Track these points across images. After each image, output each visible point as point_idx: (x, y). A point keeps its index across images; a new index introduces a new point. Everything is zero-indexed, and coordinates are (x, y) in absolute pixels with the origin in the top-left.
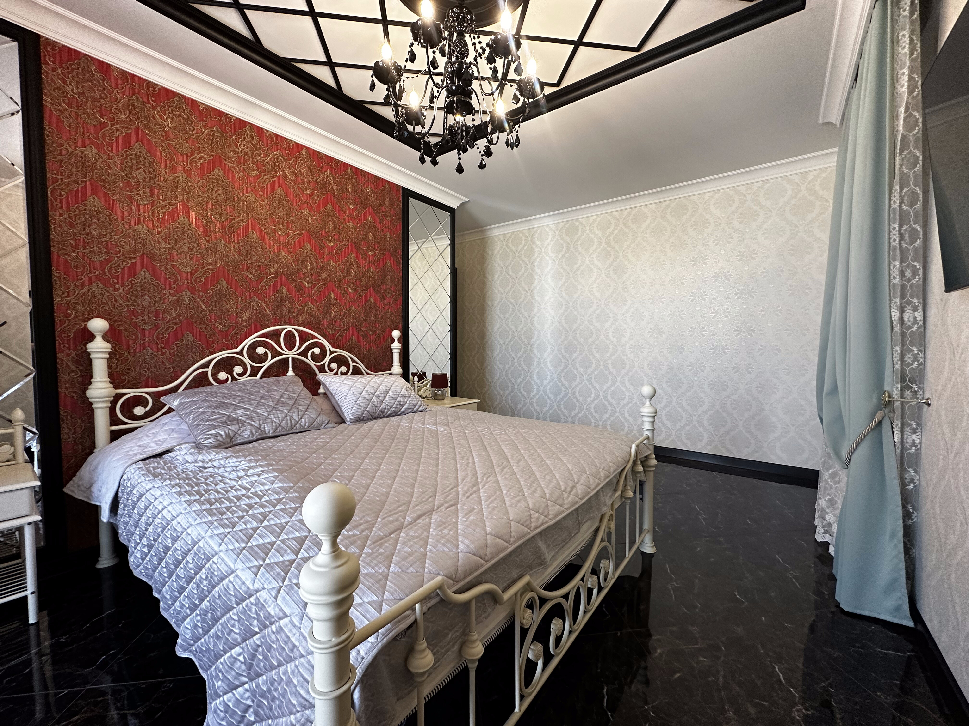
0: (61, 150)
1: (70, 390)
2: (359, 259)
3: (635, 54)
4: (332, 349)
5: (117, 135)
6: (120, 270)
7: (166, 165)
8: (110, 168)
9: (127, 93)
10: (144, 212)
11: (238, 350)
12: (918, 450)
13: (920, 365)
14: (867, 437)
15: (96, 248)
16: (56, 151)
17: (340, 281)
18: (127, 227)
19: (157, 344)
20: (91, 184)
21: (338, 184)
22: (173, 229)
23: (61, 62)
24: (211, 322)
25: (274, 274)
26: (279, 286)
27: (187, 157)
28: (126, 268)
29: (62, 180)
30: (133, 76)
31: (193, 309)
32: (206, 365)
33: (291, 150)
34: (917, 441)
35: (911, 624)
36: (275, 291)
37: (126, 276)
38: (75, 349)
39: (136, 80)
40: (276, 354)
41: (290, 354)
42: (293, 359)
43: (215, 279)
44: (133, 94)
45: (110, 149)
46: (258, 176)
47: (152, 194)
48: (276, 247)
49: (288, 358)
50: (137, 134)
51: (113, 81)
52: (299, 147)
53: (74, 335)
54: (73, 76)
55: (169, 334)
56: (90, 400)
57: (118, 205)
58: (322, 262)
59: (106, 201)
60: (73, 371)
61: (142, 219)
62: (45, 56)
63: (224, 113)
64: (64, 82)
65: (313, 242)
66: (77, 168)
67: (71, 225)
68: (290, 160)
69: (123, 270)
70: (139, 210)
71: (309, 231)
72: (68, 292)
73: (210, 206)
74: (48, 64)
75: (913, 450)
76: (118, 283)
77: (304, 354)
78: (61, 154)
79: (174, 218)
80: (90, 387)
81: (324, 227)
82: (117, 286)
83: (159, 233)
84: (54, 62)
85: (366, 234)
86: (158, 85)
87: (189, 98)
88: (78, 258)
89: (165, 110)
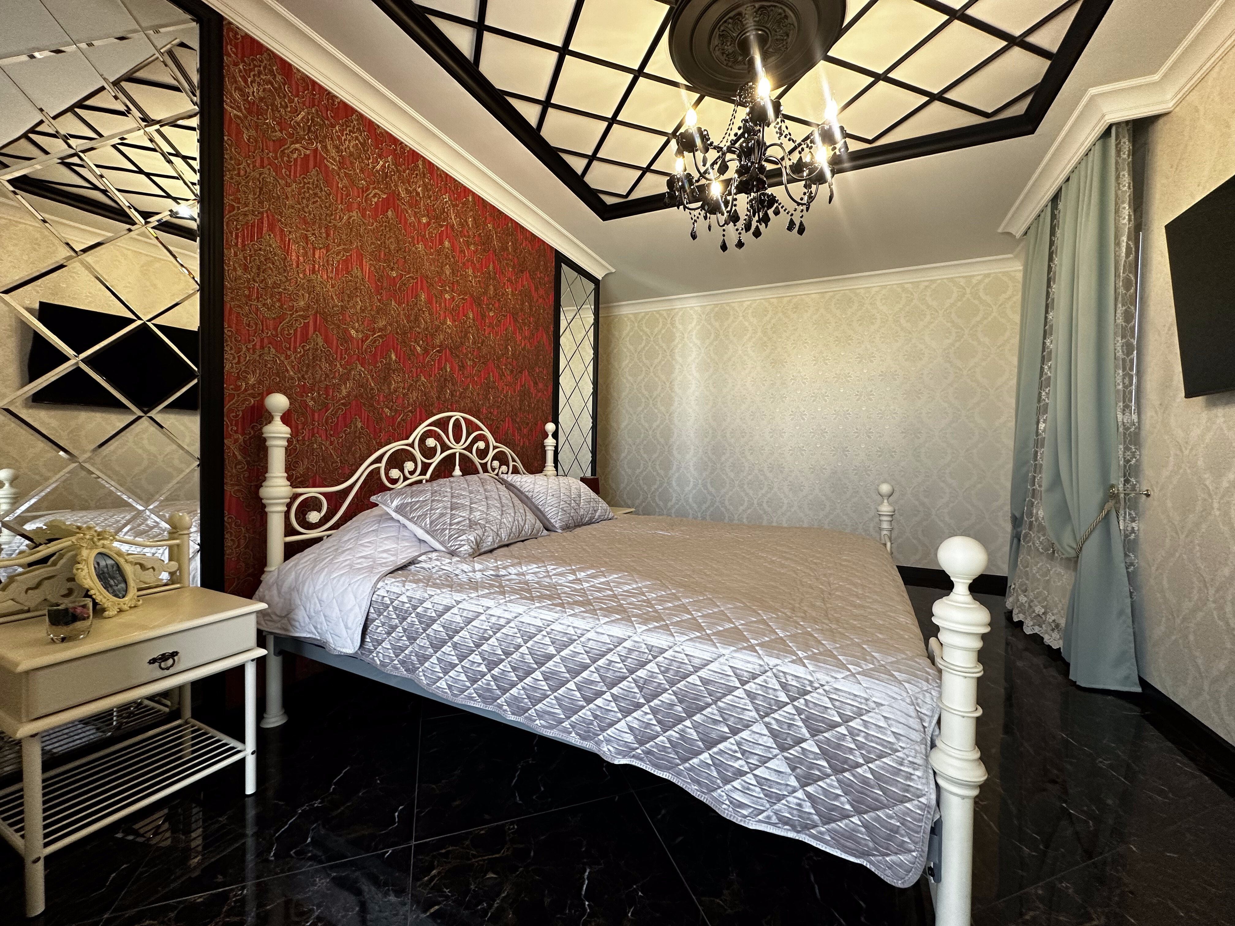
0: (239, 169)
1: (236, 488)
2: (516, 334)
3: (867, 146)
4: (496, 444)
5: (295, 156)
6: (292, 332)
7: (342, 199)
8: (287, 198)
9: (307, 104)
10: (320, 258)
11: (410, 441)
12: (1137, 536)
13: (1137, 461)
14: (1098, 527)
15: (269, 301)
16: (234, 169)
17: (498, 359)
18: (301, 275)
19: (326, 430)
20: (268, 216)
21: (500, 239)
22: (347, 282)
23: (243, 56)
24: (379, 404)
25: (440, 346)
26: (443, 362)
27: (363, 191)
28: (299, 330)
29: (238, 208)
30: (314, 83)
31: (362, 386)
32: (379, 460)
33: (459, 194)
34: (1136, 529)
35: (1139, 690)
36: (440, 369)
37: (298, 340)
38: (243, 434)
39: (317, 88)
40: (445, 447)
41: (458, 448)
42: (460, 454)
43: (385, 349)
44: (313, 107)
45: (288, 173)
46: (428, 224)
47: (328, 235)
48: (442, 313)
49: (455, 454)
50: (315, 157)
51: (294, 87)
52: (467, 191)
53: (243, 415)
54: (254, 75)
55: (338, 418)
56: (264, 501)
57: (294, 247)
58: (483, 335)
59: (282, 240)
60: (240, 463)
61: (317, 266)
62: (227, 44)
63: (398, 140)
64: (246, 82)
65: (475, 309)
66: (254, 194)
67: (246, 269)
68: (457, 206)
69: (296, 331)
70: (314, 254)
71: (472, 296)
72: (239, 357)
73: (382, 256)
74: (230, 56)
75: (1133, 536)
76: (289, 349)
77: (469, 448)
78: (239, 175)
79: (348, 268)
80: (264, 484)
81: (485, 293)
82: (289, 353)
83: (333, 287)
84: (236, 54)
85: (523, 304)
86: (337, 97)
87: (366, 118)
88: (250, 313)
89: (343, 130)
